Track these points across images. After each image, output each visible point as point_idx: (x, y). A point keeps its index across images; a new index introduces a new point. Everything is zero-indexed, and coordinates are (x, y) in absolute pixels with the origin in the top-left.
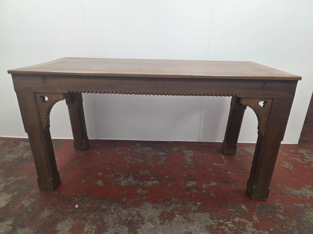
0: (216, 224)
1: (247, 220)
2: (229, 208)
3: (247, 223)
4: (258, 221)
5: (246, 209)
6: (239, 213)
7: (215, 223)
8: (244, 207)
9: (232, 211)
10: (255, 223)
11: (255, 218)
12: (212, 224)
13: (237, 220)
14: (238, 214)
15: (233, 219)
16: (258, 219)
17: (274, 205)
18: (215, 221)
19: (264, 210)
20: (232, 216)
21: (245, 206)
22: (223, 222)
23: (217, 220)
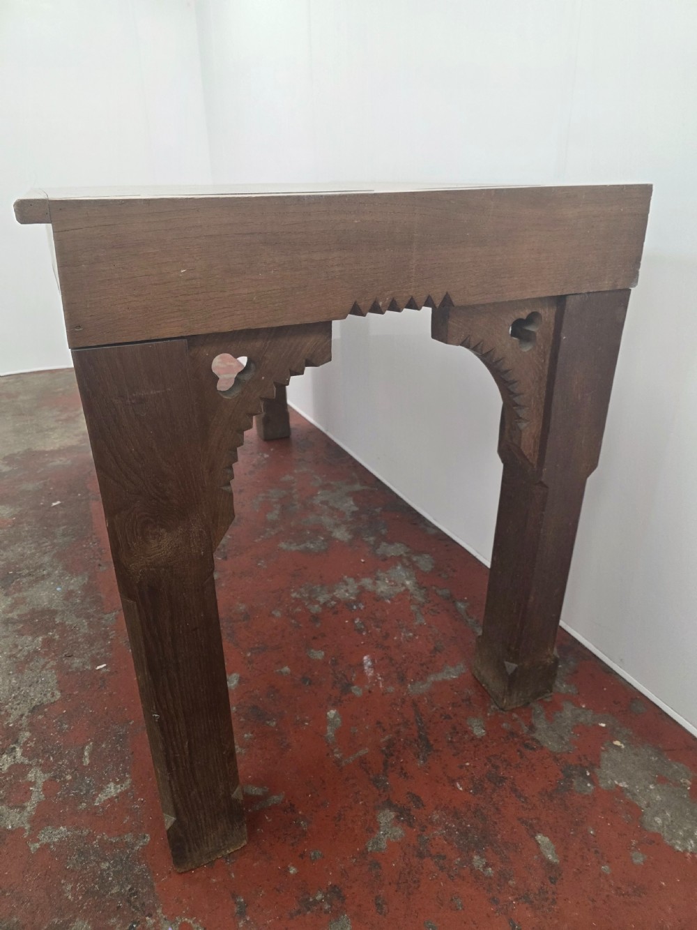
0: (9, 724)
1: (38, 810)
2: (97, 744)
3: (23, 808)
4: (37, 845)
5: (102, 797)
6: (74, 778)
7: (16, 721)
8: (112, 790)
9: (81, 756)
10: (26, 835)
11: (56, 835)
12: (8, 715)
13: (36, 776)
14: (69, 777)
15: (38, 765)
16: (48, 845)
17: (155, 909)
18: (24, 720)
19: (105, 866)
20: (56, 761)
21: (123, 795)
22: (23, 740)
23: (31, 724)
